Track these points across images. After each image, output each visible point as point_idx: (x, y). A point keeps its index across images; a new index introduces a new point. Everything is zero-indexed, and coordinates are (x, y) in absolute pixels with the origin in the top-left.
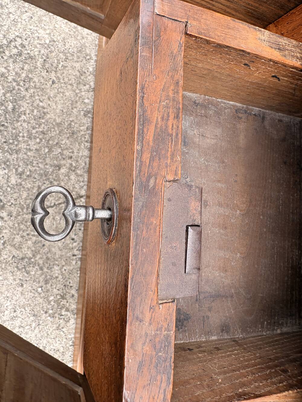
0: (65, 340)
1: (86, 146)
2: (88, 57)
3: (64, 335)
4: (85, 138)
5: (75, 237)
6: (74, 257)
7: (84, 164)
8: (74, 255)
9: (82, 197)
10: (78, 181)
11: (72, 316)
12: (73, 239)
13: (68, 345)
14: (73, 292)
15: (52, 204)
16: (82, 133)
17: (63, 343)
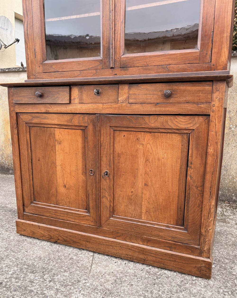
0: (177, 277)
1: (67, 248)
2: (24, 240)
3: (173, 276)
4: (63, 248)
5: (115, 261)
6: (127, 264)
7: (76, 251)
8: (125, 264)
9: (94, 255)
10: (84, 254)
11: (162, 271)
12: (116, 262)
13: (181, 276)
14: (147, 268)
15: (91, 265)
16: (60, 248)
17: (178, 278)
